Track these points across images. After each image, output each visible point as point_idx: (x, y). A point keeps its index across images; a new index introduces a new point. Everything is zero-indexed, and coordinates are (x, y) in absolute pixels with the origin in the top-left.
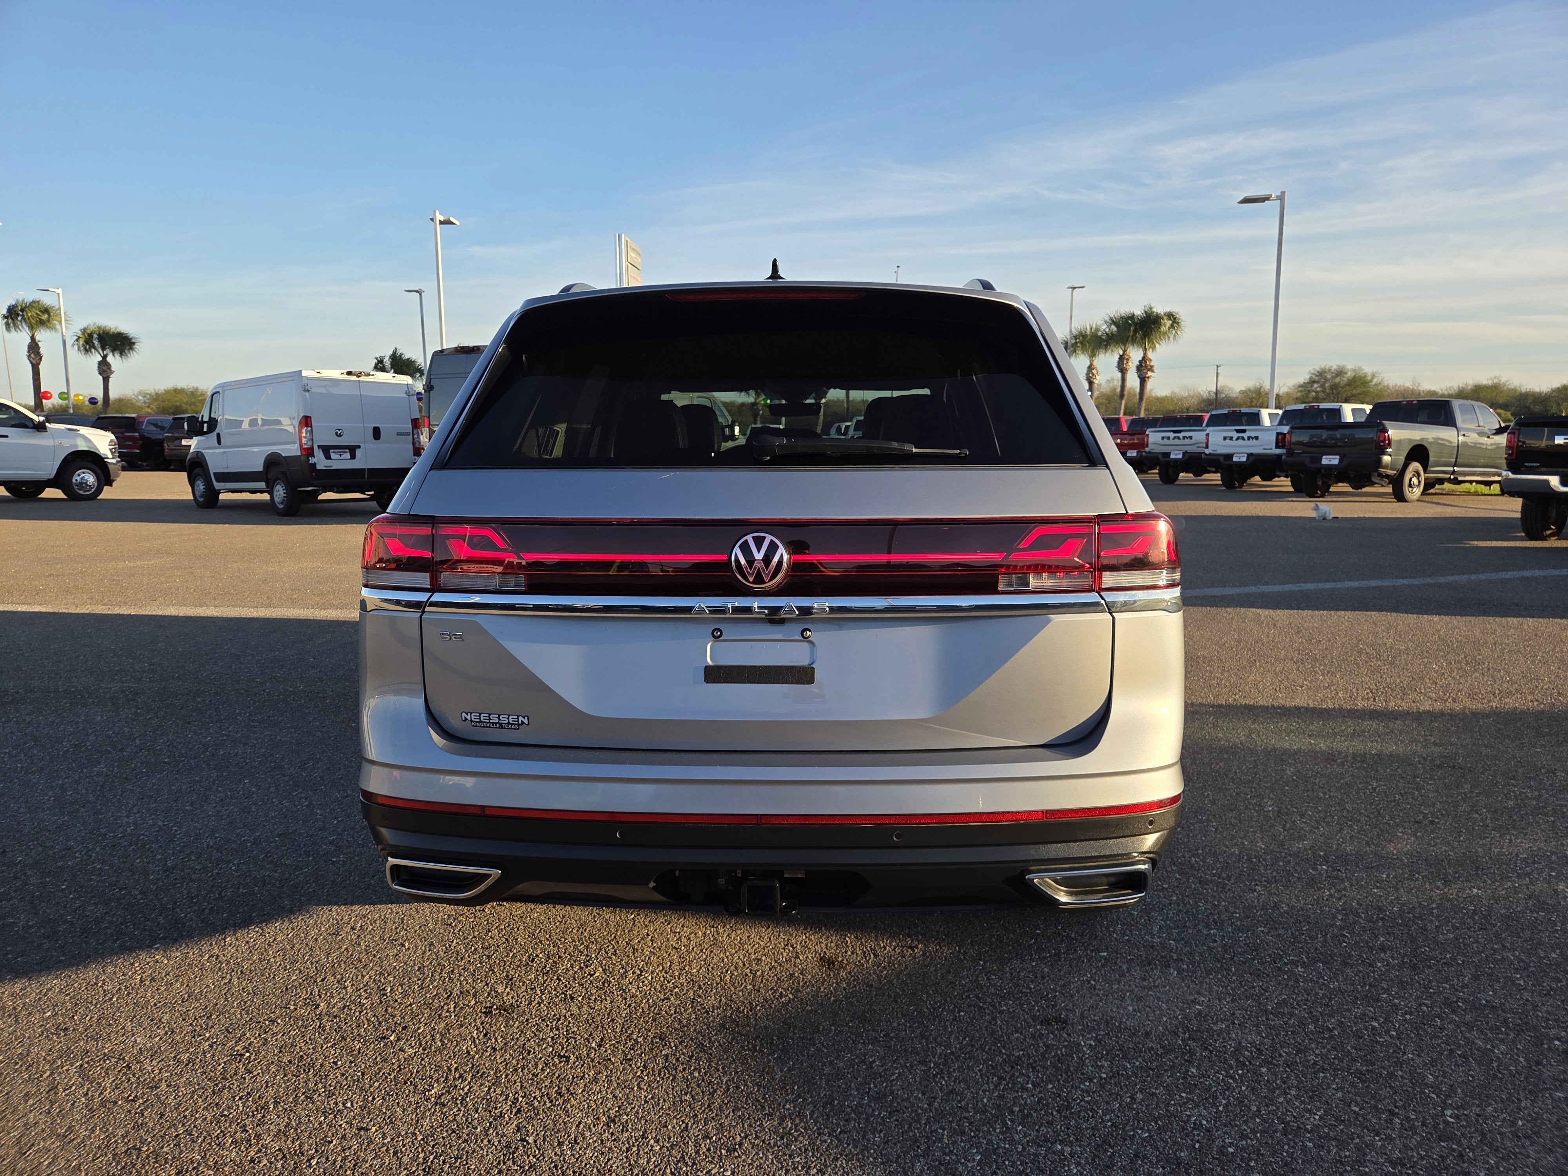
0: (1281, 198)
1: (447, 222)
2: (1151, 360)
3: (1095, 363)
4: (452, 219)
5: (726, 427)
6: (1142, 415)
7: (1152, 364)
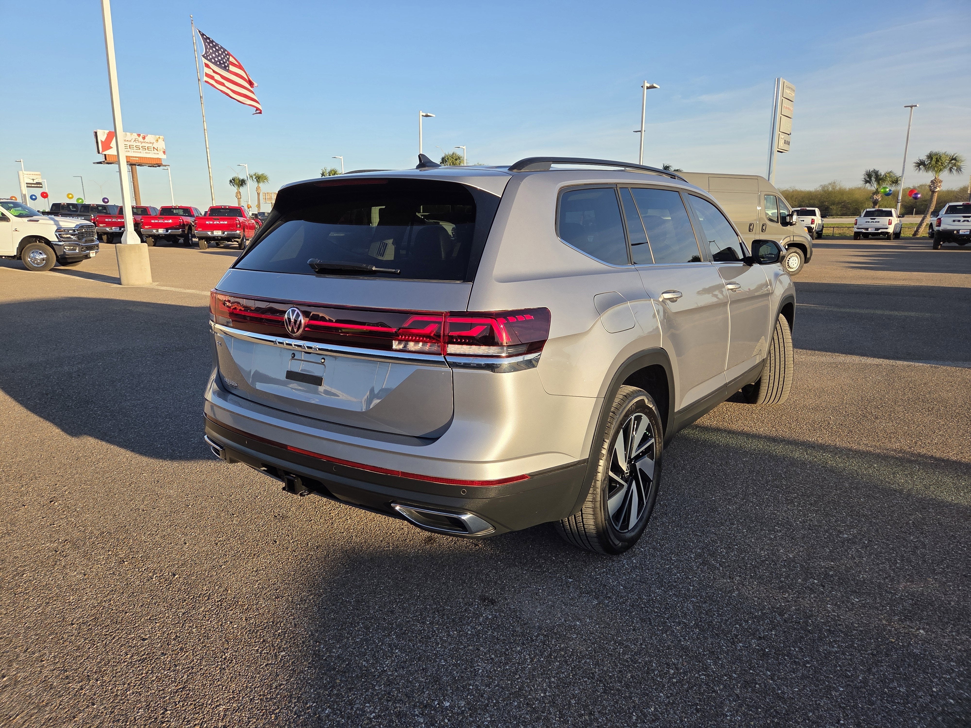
1: (652, 87)
4: (655, 85)
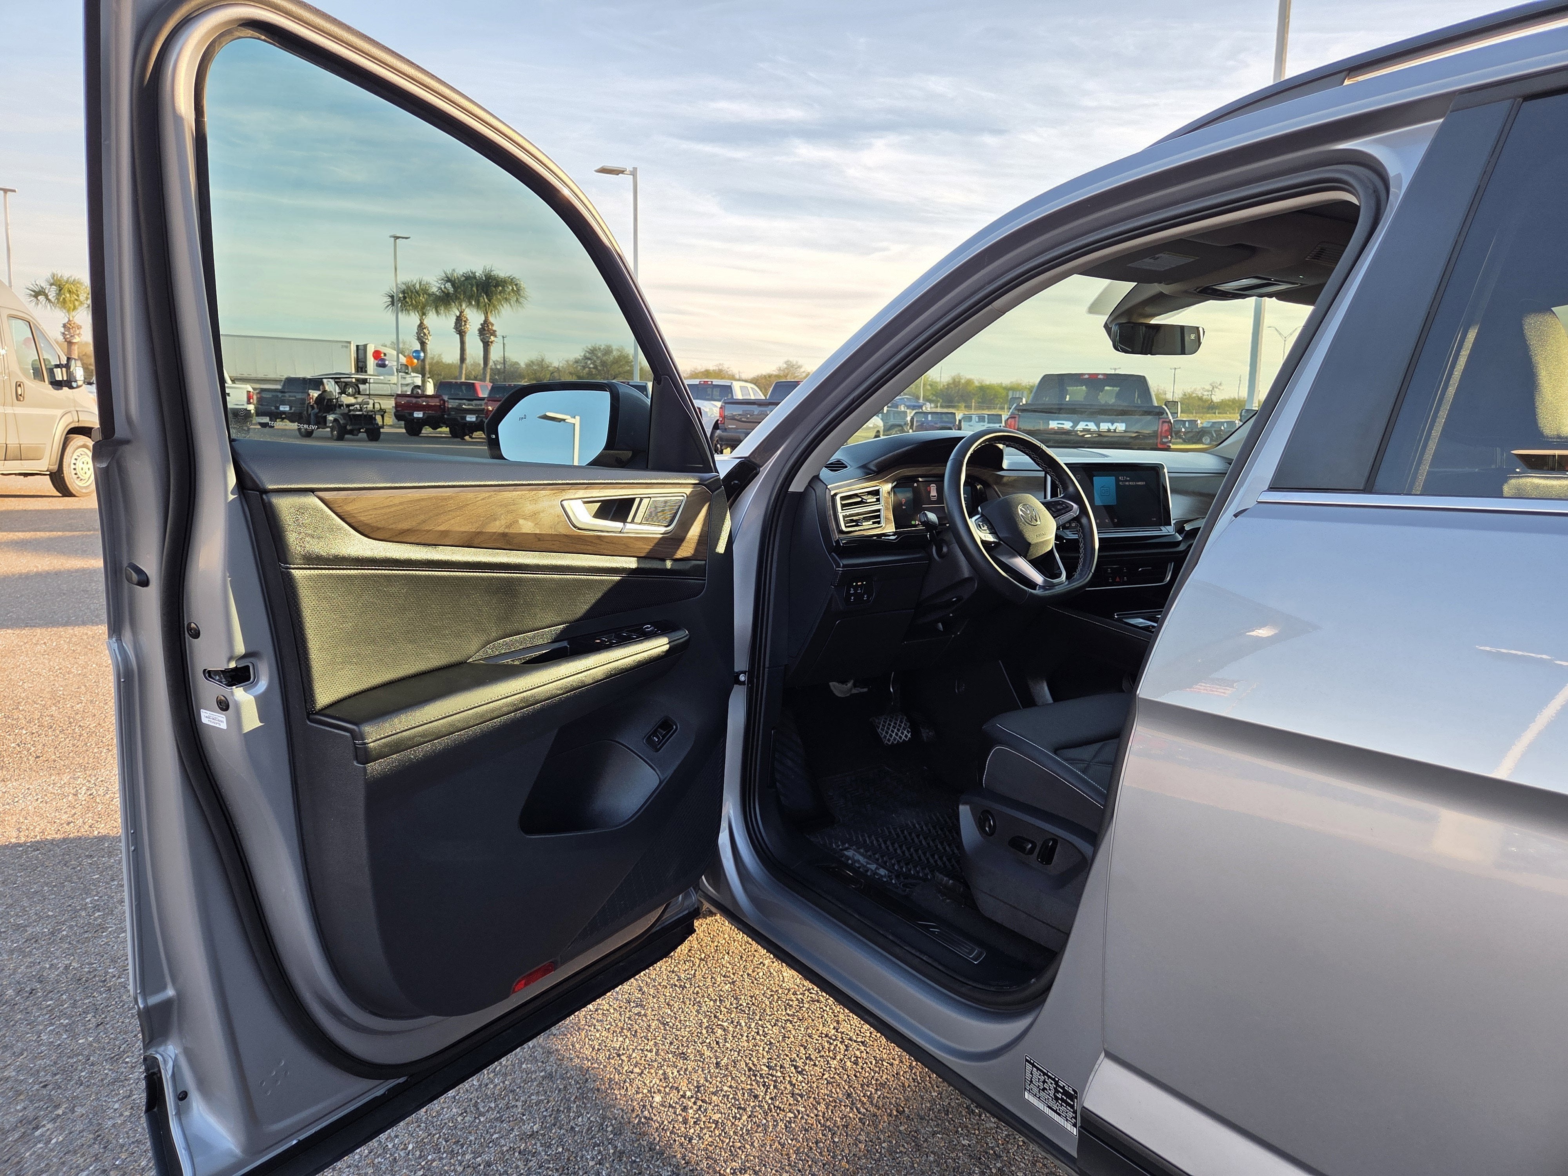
0: (634, 173)
2: (492, 325)
3: (425, 322)
6: (463, 380)
7: (494, 328)
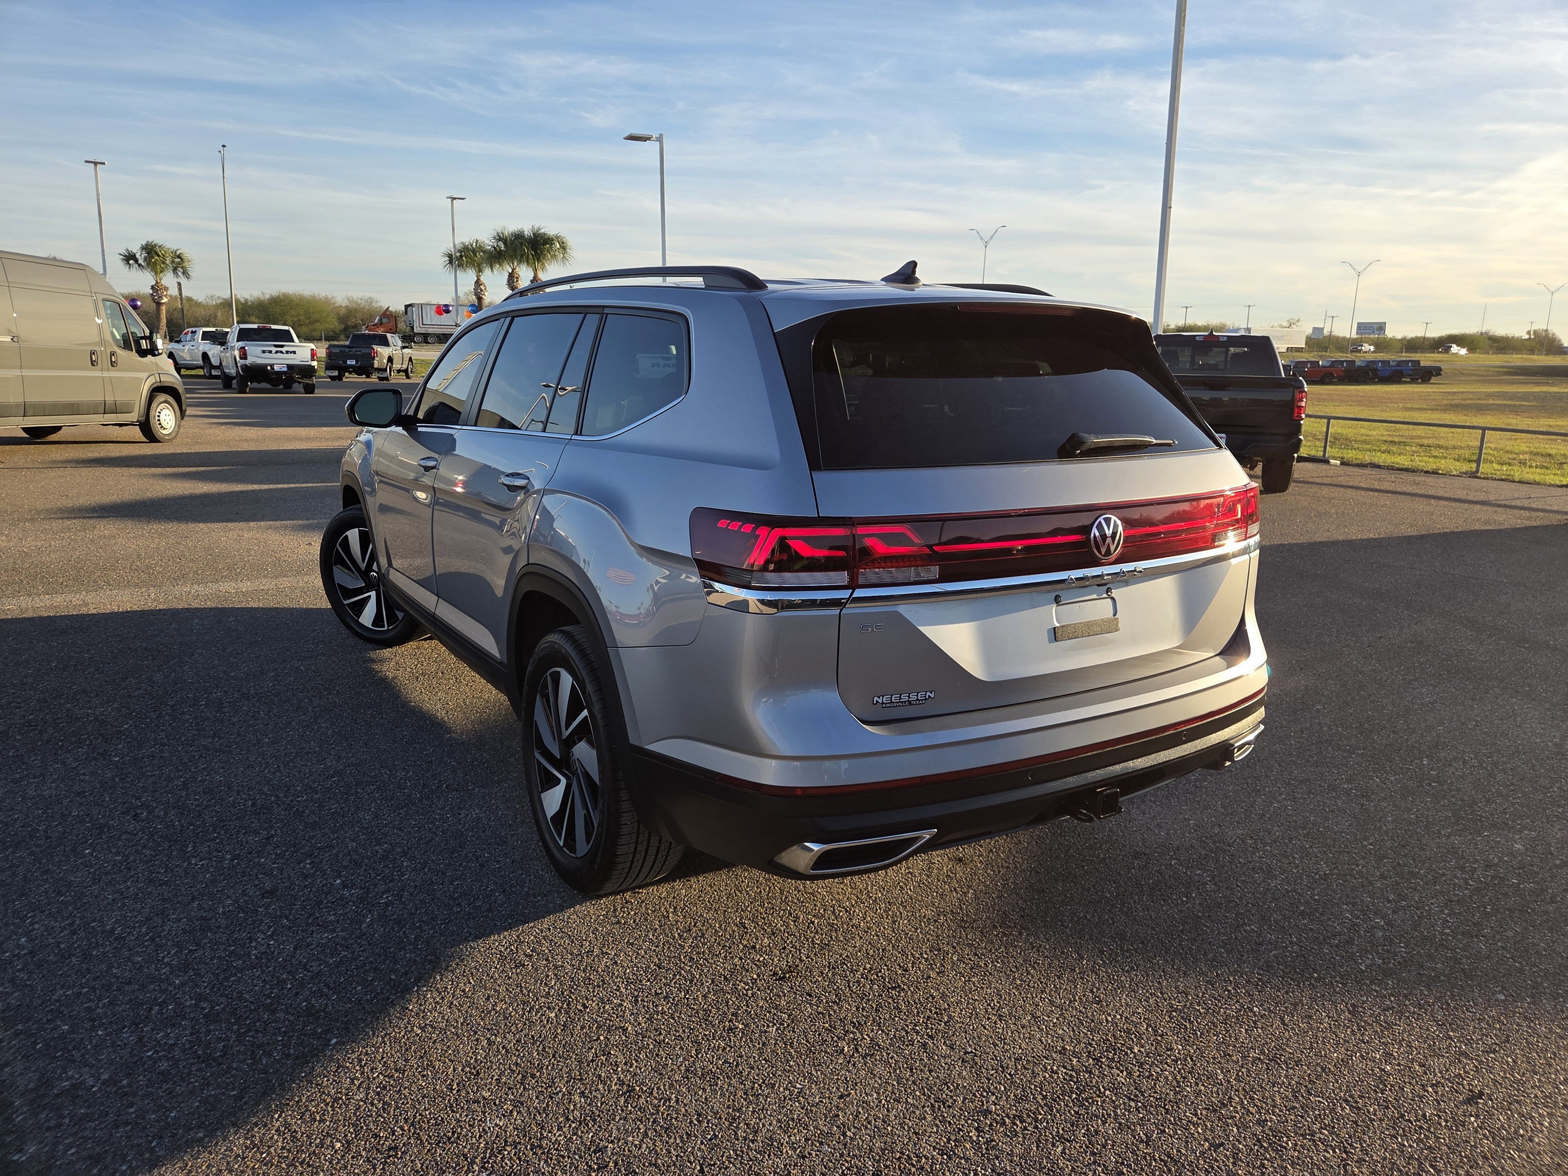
0: (660, 139)
3: (482, 278)
5: (142, 338)
